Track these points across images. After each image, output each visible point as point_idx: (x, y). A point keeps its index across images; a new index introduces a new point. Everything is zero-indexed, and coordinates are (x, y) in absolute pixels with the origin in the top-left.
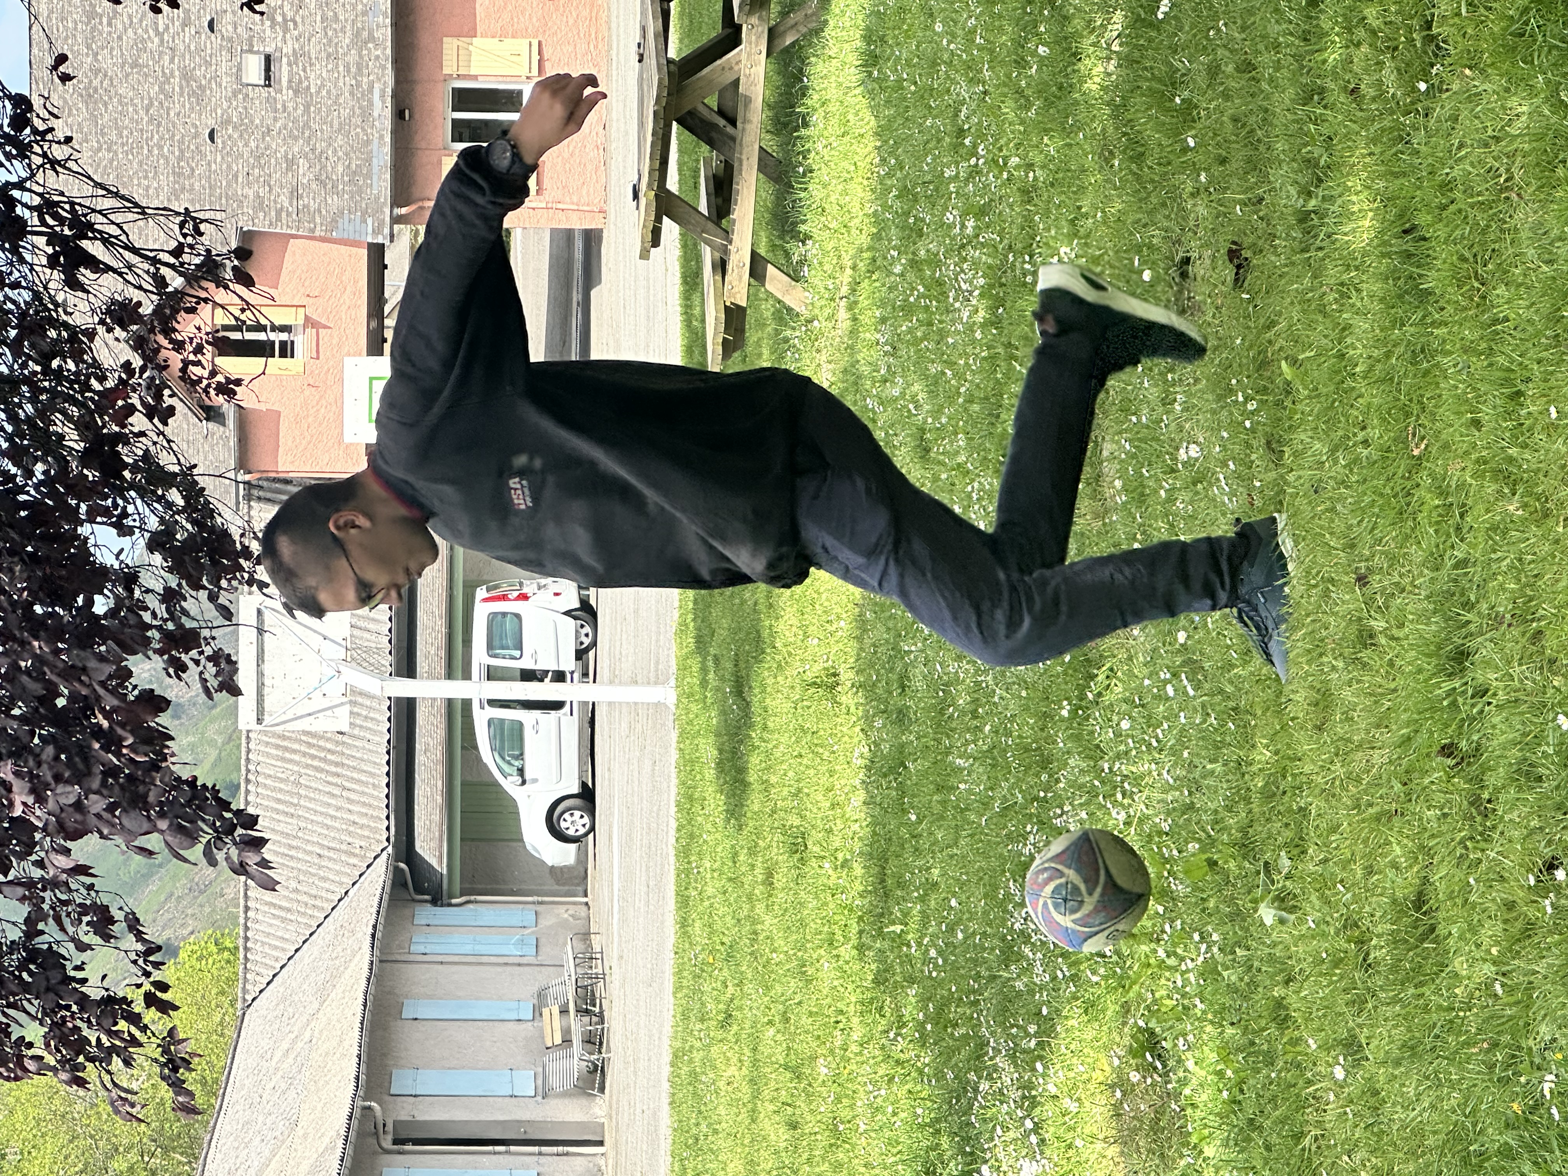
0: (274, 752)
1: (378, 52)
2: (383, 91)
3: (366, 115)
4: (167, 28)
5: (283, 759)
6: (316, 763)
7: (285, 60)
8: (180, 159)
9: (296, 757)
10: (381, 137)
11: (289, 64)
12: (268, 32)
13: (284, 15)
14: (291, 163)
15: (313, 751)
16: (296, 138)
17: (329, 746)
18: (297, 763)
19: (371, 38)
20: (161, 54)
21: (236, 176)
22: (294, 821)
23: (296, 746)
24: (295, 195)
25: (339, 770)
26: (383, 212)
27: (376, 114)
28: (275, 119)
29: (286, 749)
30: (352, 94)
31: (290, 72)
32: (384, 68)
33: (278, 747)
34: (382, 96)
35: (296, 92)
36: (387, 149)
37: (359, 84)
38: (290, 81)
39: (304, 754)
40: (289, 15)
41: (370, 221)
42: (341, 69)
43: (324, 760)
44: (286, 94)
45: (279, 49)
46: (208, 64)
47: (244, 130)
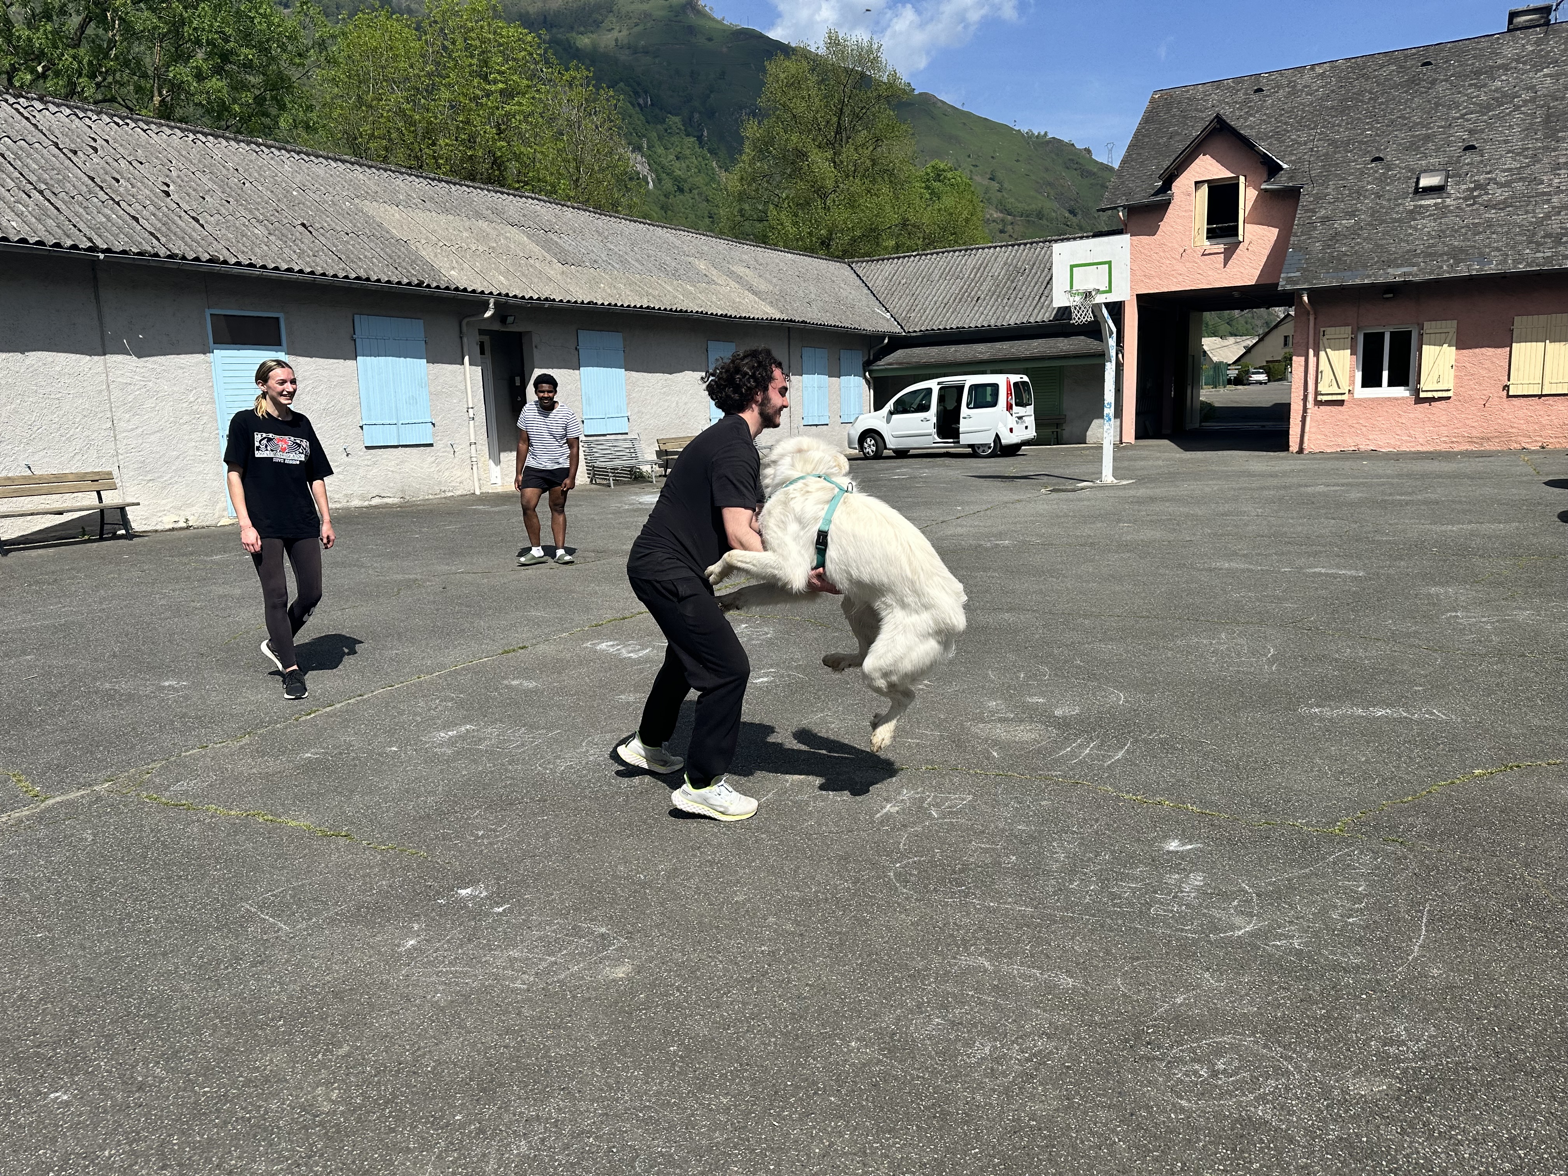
0: (980, 262)
1: (1445, 267)
2: (1410, 274)
3: (1389, 264)
4: (1468, 120)
6: (967, 287)
7: (1439, 200)
8: (1360, 142)
10: (1369, 276)
11: (1435, 204)
12: (1464, 187)
13: (1479, 196)
14: (1352, 214)
15: (974, 284)
16: (1372, 215)
17: (975, 293)
19: (1458, 262)
20: (1447, 119)
21: (1344, 179)
22: (937, 278)
24: (1325, 220)
25: (957, 301)
26: (1306, 282)
27: (1390, 270)
28: (1389, 200)
29: (979, 270)
30: (1409, 251)
31: (1429, 206)
32: (1430, 274)
34: (1405, 274)
35: (1411, 212)
36: (1358, 281)
37: (1416, 256)
38: (1421, 206)
39: (972, 280)
40: (1480, 200)
41: (1298, 274)
42: (1431, 241)
43: (966, 292)
44: (1410, 205)
45: (1449, 196)
46: (1437, 150)
47: (1382, 181)
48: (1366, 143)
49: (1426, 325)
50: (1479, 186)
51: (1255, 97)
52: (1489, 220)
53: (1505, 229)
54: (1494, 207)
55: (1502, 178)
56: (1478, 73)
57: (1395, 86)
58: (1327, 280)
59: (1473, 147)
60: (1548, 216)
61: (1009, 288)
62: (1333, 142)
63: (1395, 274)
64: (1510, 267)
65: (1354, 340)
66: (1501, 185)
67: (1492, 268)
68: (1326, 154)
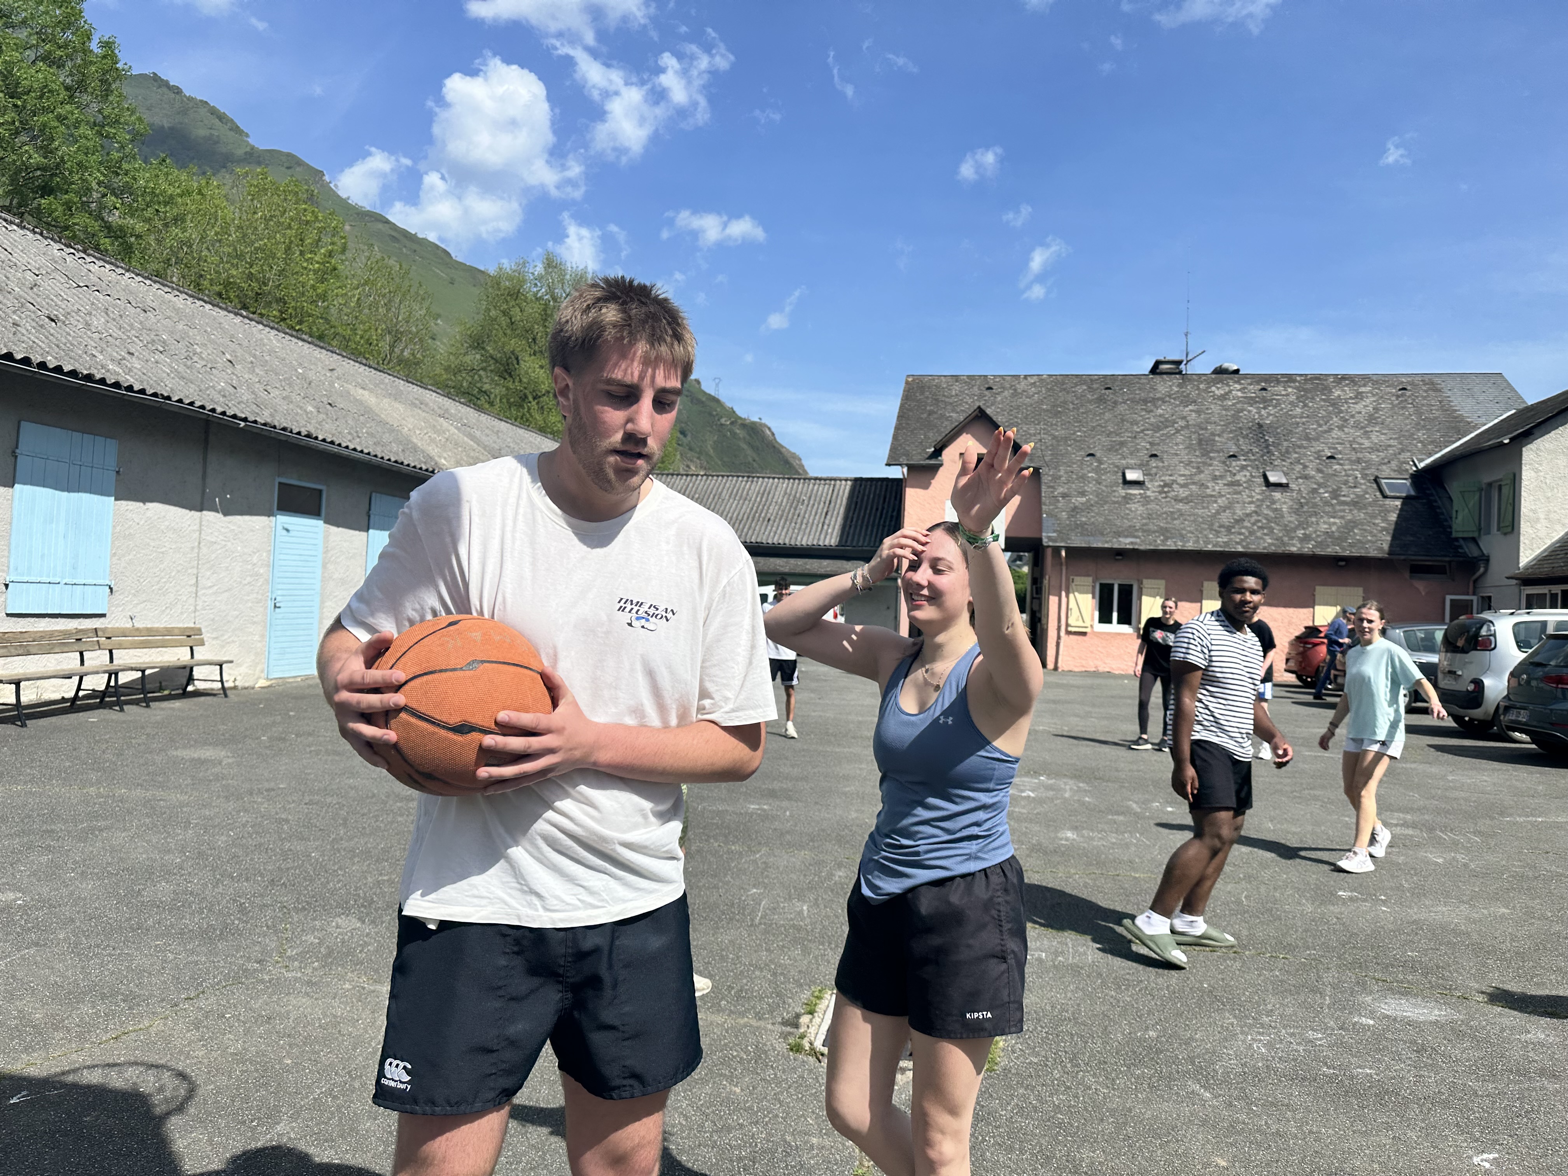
0: (762, 489)
1: (1159, 542)
2: (1136, 543)
3: (1118, 534)
4: (1146, 435)
5: (758, 493)
6: (755, 508)
7: (1142, 492)
8: (1074, 440)
9: (758, 499)
10: (1107, 542)
11: (1140, 494)
12: (1156, 484)
13: (1169, 492)
14: (1083, 494)
15: (761, 507)
16: (1097, 496)
17: (763, 515)
18: (755, 500)
19: (1166, 539)
20: (1131, 432)
21: (1070, 466)
22: (727, 497)
23: (764, 499)
24: (1064, 496)
25: (750, 519)
26: (1061, 542)
27: (1121, 539)
28: (1106, 486)
29: (763, 494)
30: (1130, 526)
31: (1135, 495)
32: (1150, 544)
33: (765, 491)
34: (1132, 543)
35: (1124, 497)
36: (1100, 545)
37: (1137, 530)
38: (1131, 494)
39: (760, 503)
40: (1170, 495)
41: (1055, 534)
42: (1144, 521)
43: (756, 512)
44: (1122, 492)
45: (1148, 489)
46: (1131, 454)
47: (1097, 470)
48: (1079, 441)
49: (1145, 581)
50: (1166, 485)
51: (987, 393)
52: (1179, 510)
53: (1192, 518)
54: (1181, 501)
55: (1181, 480)
56: (1145, 401)
57: (1090, 401)
58: (1077, 541)
59: (1155, 456)
60: (1218, 512)
61: (794, 514)
62: (1054, 437)
63: (1126, 542)
64: (1202, 546)
65: (1094, 587)
66: (1182, 486)
67: (1190, 546)
68: (1052, 445)
